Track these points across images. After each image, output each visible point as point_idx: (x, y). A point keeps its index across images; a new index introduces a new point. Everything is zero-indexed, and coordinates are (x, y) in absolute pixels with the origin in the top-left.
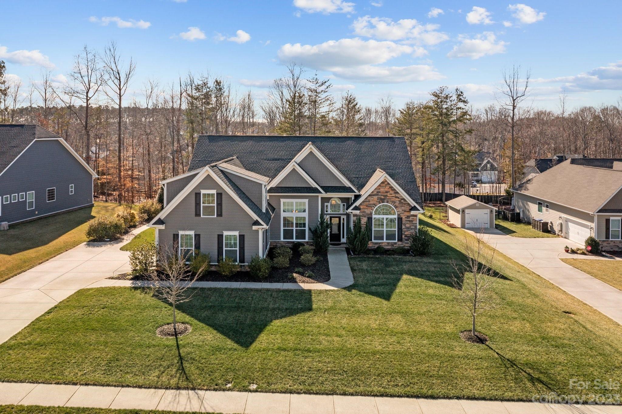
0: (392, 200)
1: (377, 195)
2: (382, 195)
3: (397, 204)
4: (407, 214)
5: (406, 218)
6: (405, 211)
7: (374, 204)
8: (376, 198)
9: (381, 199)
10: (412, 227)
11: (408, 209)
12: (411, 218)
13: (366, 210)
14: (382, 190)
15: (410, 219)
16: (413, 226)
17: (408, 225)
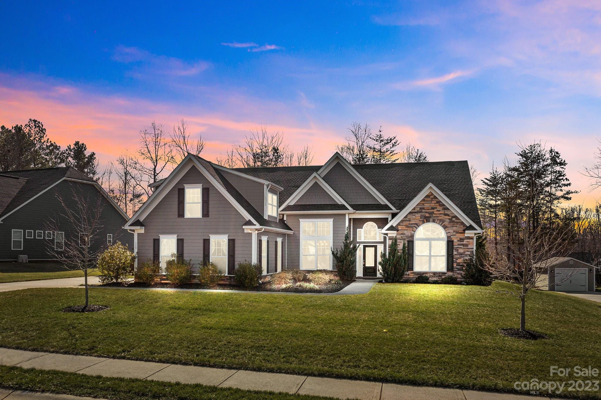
0: (440, 218)
1: (420, 212)
2: (426, 212)
3: (446, 223)
4: (461, 236)
5: (458, 241)
6: (457, 232)
7: (417, 224)
8: (418, 216)
9: (425, 217)
10: (466, 253)
11: (461, 230)
12: (465, 241)
13: (405, 232)
14: (427, 205)
15: (464, 243)
16: (468, 251)
17: (461, 251)
